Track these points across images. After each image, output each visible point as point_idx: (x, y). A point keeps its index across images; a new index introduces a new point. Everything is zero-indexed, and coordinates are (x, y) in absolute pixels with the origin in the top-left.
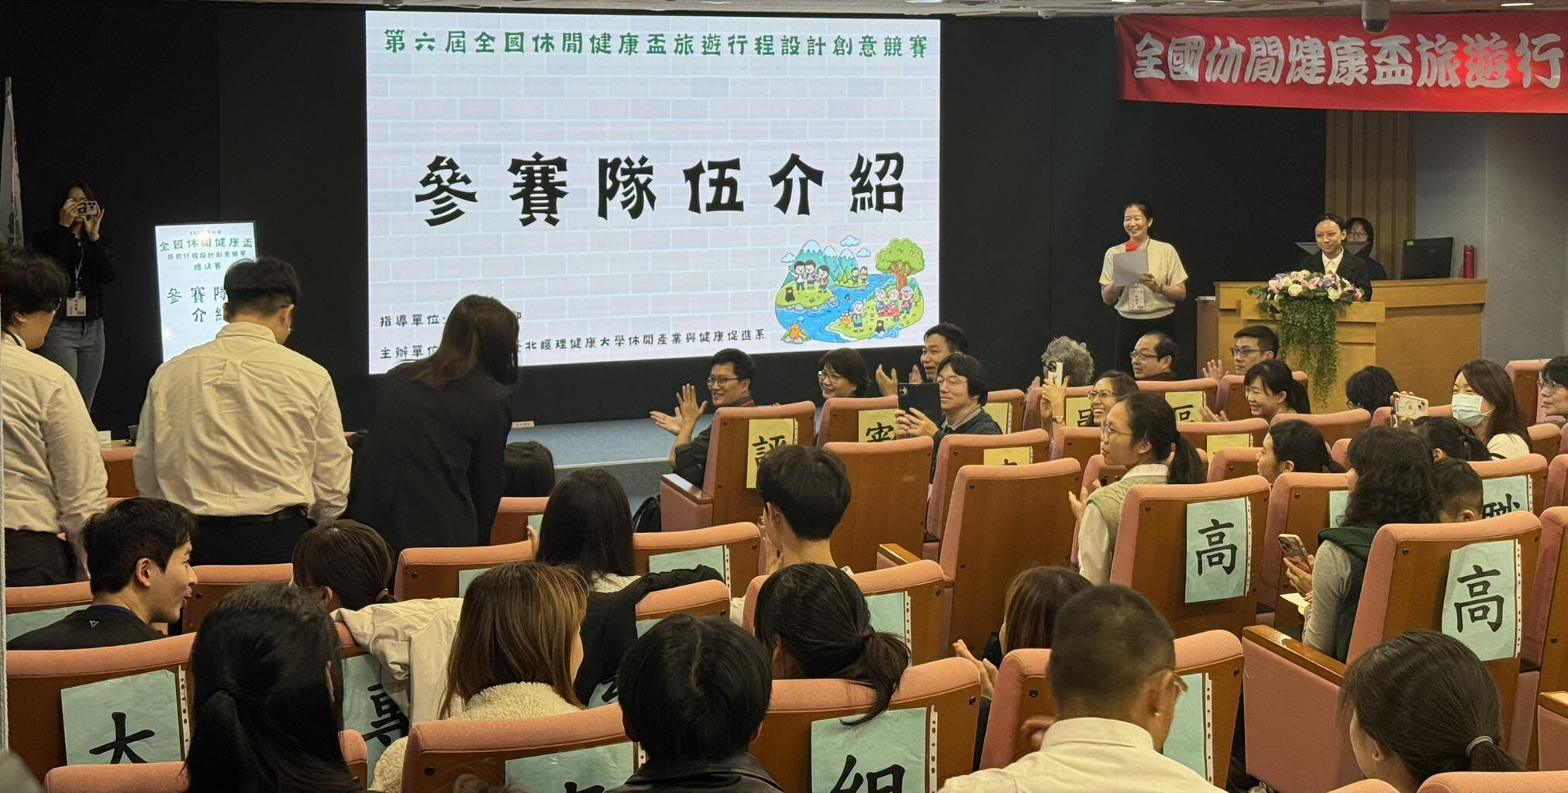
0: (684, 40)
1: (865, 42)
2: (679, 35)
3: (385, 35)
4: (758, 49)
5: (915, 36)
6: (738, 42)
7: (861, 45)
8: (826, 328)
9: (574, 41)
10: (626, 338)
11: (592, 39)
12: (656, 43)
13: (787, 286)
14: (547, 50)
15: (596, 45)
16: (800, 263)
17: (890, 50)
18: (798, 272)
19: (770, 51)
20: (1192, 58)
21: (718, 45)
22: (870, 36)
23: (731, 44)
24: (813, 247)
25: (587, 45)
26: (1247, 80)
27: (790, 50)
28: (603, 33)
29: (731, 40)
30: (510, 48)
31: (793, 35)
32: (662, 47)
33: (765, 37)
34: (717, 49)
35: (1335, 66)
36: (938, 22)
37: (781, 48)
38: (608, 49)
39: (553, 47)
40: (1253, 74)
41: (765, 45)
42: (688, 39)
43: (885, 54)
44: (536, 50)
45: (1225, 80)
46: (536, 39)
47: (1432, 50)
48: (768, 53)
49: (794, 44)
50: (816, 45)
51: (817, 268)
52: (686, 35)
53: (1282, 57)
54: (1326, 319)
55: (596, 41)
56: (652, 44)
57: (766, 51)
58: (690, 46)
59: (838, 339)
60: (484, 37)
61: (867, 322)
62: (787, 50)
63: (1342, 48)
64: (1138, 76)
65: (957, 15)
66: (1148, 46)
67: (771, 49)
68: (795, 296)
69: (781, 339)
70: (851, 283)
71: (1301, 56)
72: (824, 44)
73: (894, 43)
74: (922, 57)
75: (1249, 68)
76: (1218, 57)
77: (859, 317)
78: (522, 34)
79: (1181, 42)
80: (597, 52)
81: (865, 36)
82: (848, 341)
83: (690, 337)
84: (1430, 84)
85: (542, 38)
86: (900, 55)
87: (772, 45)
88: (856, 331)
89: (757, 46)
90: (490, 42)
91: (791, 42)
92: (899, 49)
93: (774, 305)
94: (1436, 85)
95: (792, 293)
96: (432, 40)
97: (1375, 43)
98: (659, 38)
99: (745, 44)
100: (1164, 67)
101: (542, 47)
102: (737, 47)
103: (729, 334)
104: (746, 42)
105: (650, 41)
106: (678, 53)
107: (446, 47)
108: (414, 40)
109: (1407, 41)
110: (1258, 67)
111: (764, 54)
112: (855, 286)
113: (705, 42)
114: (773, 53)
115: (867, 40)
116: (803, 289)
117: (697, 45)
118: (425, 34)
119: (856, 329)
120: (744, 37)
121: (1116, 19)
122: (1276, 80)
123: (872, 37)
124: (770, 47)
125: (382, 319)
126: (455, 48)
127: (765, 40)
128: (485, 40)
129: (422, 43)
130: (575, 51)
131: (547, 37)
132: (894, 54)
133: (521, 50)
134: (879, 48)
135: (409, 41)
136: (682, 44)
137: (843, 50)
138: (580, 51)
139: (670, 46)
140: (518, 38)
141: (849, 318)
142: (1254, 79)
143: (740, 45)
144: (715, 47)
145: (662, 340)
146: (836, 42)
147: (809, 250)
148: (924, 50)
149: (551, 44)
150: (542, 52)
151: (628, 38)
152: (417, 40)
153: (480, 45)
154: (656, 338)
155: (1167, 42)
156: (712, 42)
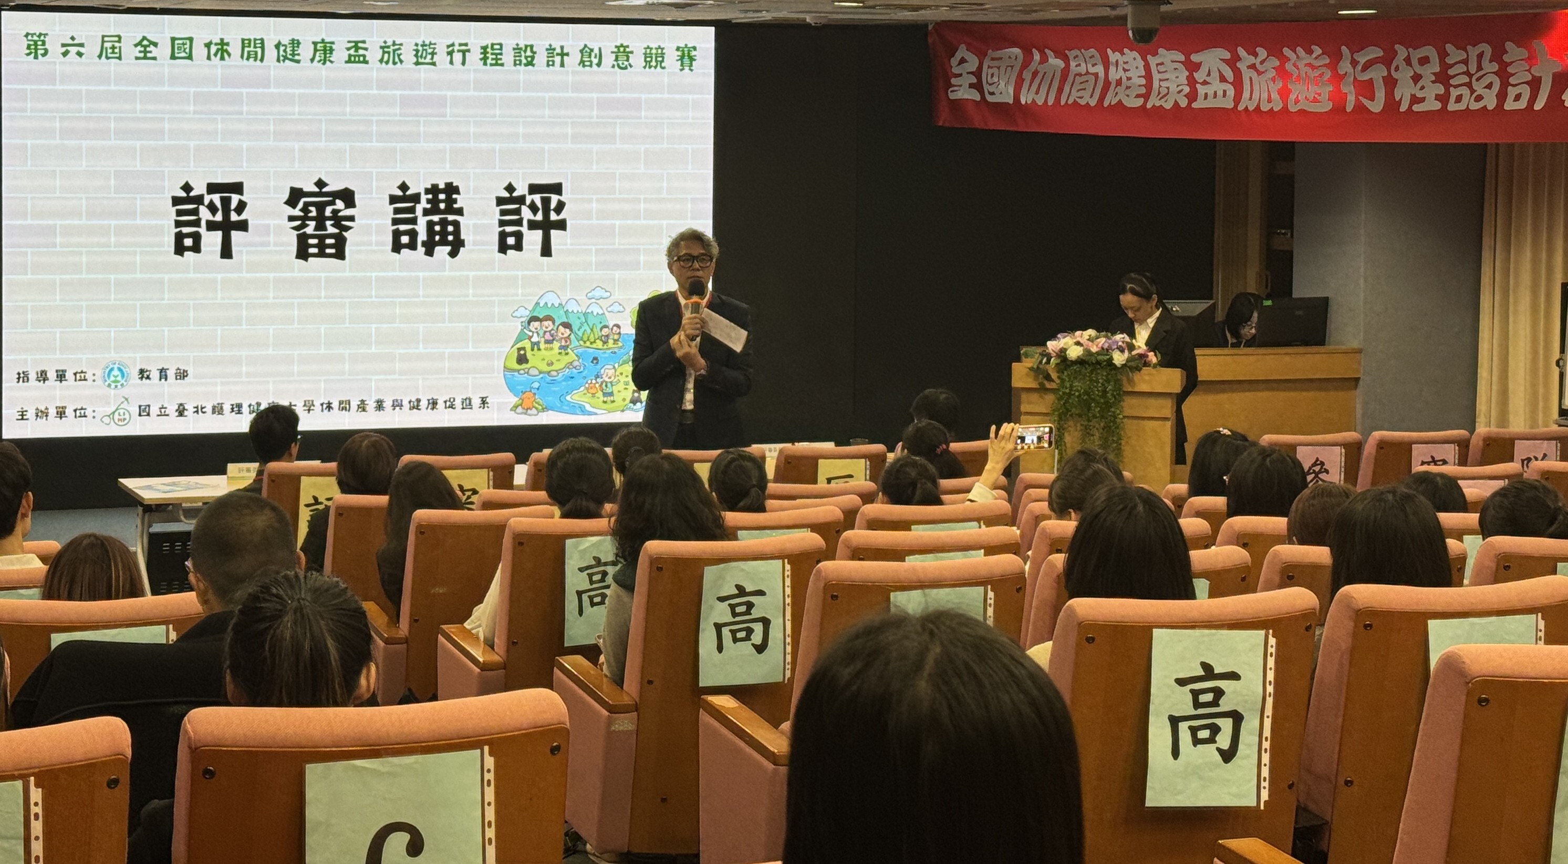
0: (392, 48)
1: (619, 52)
2: (385, 42)
3: (25, 38)
4: (485, 59)
5: (683, 45)
6: (459, 51)
7: (614, 55)
8: (568, 398)
9: (255, 47)
10: (317, 404)
11: (277, 46)
12: (356, 51)
13: (519, 345)
14: (222, 58)
15: (282, 53)
16: (534, 319)
17: (651, 61)
18: (533, 330)
19: (499, 62)
20: (1008, 75)
21: (433, 54)
22: (625, 45)
23: (450, 53)
24: (551, 299)
25: (271, 53)
26: (1063, 102)
27: (524, 61)
28: (291, 39)
29: (451, 49)
30: (177, 55)
31: (529, 43)
32: (364, 56)
33: (493, 45)
34: (432, 58)
35: (1156, 84)
36: (712, 30)
37: (513, 58)
38: (297, 58)
39: (229, 55)
40: (1071, 95)
41: (492, 54)
42: (397, 47)
43: (645, 67)
44: (209, 58)
45: (1040, 102)
46: (208, 45)
47: (1253, 67)
48: (496, 64)
49: (529, 53)
50: (557, 55)
51: (557, 324)
52: (394, 42)
53: (1102, 75)
54: (1110, 387)
55: (282, 48)
56: (352, 52)
57: (494, 62)
58: (399, 55)
59: (584, 412)
60: (145, 43)
61: (619, 392)
62: (520, 61)
63: (1162, 64)
64: (952, 96)
65: (734, 21)
66: (963, 61)
67: (501, 59)
68: (528, 358)
69: (511, 410)
70: (599, 344)
71: (1121, 73)
72: (567, 54)
73: (656, 54)
74: (691, 70)
75: (1067, 88)
76: (1035, 74)
77: (609, 385)
78: (191, 39)
79: (997, 56)
80: (284, 61)
81: (618, 44)
82: (596, 414)
83: (397, 404)
84: (1251, 108)
85: (216, 44)
86: (664, 68)
87: (501, 54)
88: (605, 402)
89: (482, 56)
90: (152, 48)
91: (525, 51)
92: (662, 61)
93: (503, 369)
94: (1258, 108)
95: (525, 354)
96: (82, 45)
97: (1195, 58)
98: (360, 45)
99: (467, 53)
100: (978, 86)
101: (216, 55)
102: (458, 57)
103: (445, 402)
104: (469, 51)
105: (348, 49)
106: (384, 64)
107: (98, 53)
108: (60, 46)
109: (1227, 55)
110: (1077, 86)
111: (492, 65)
112: (605, 347)
113: (417, 51)
114: (502, 65)
115: (622, 49)
116: (539, 349)
117: (408, 56)
118: (73, 38)
119: (605, 399)
120: (466, 45)
121: (930, 27)
122: (1093, 103)
123: (628, 47)
124: (499, 57)
125: (19, 374)
126: (110, 55)
127: (492, 49)
128: (145, 47)
129: (69, 48)
130: (255, 60)
131: (222, 43)
132: (656, 67)
133: (190, 57)
134: (637, 60)
135: (54, 48)
136: (389, 53)
137: (591, 62)
138: (262, 60)
139: (374, 55)
140: (186, 44)
141: (597, 385)
142: (1070, 102)
143: (461, 54)
144: (429, 57)
145: (362, 407)
146: (581, 51)
147: (546, 303)
148: (694, 62)
149: (227, 51)
150: (216, 60)
151: (322, 45)
152: (63, 45)
153: (140, 52)
154: (354, 404)
155: (981, 55)
156: (426, 50)
